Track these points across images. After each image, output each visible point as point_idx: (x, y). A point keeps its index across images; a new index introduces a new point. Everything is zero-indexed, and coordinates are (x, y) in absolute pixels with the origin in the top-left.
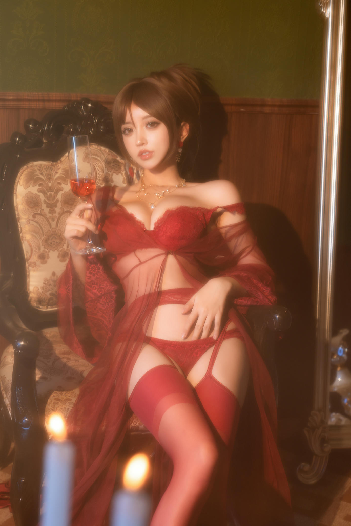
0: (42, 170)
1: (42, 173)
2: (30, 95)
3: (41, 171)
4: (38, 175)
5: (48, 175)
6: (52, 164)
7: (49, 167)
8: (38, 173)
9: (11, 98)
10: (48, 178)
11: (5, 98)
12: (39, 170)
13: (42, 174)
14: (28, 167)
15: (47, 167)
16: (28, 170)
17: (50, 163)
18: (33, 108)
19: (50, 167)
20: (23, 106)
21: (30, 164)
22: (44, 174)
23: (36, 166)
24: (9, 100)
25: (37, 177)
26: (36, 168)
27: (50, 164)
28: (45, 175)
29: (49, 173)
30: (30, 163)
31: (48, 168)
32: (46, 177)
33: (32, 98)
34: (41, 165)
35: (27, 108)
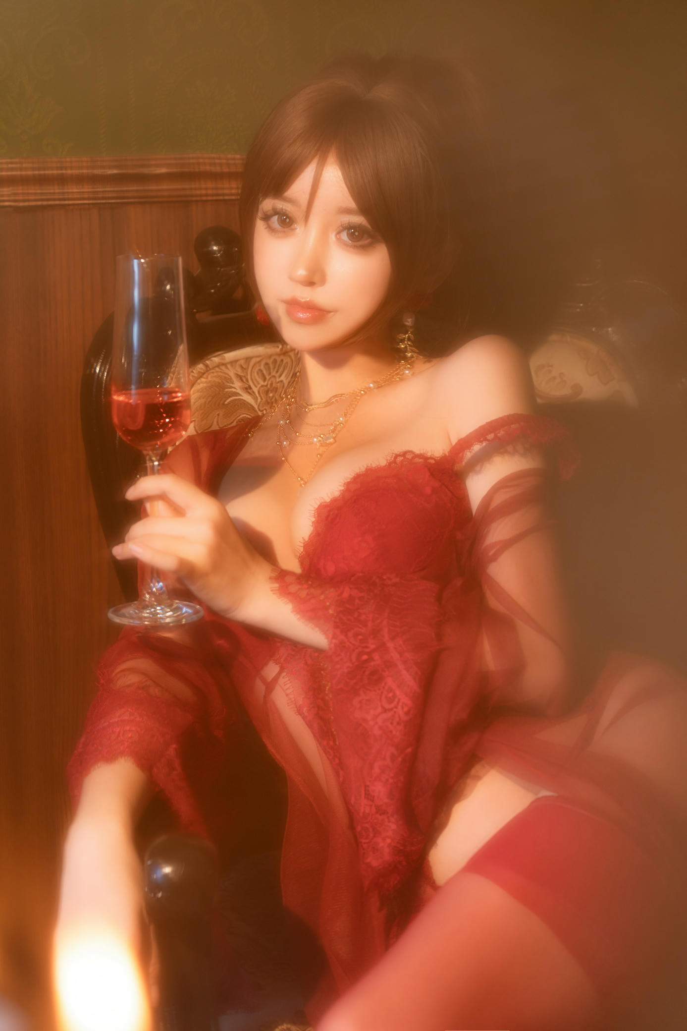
0: (249, 377)
1: (250, 388)
2: (217, 161)
3: (247, 380)
4: (237, 394)
5: (267, 392)
6: (282, 349)
7: (275, 361)
8: (237, 385)
9: (164, 170)
10: (267, 400)
11: (146, 171)
12: (240, 378)
13: (248, 389)
14: (207, 366)
15: (270, 362)
16: (207, 378)
17: (278, 347)
18: (226, 198)
19: (279, 360)
20: (198, 192)
21: (216, 359)
22: (255, 390)
23: (233, 363)
24: (158, 178)
25: (236, 400)
26: (231, 373)
27: (278, 350)
28: (259, 392)
29: (272, 384)
30: (215, 357)
31: (272, 366)
32: (262, 399)
33: (226, 170)
34: (248, 359)
35: (210, 198)
